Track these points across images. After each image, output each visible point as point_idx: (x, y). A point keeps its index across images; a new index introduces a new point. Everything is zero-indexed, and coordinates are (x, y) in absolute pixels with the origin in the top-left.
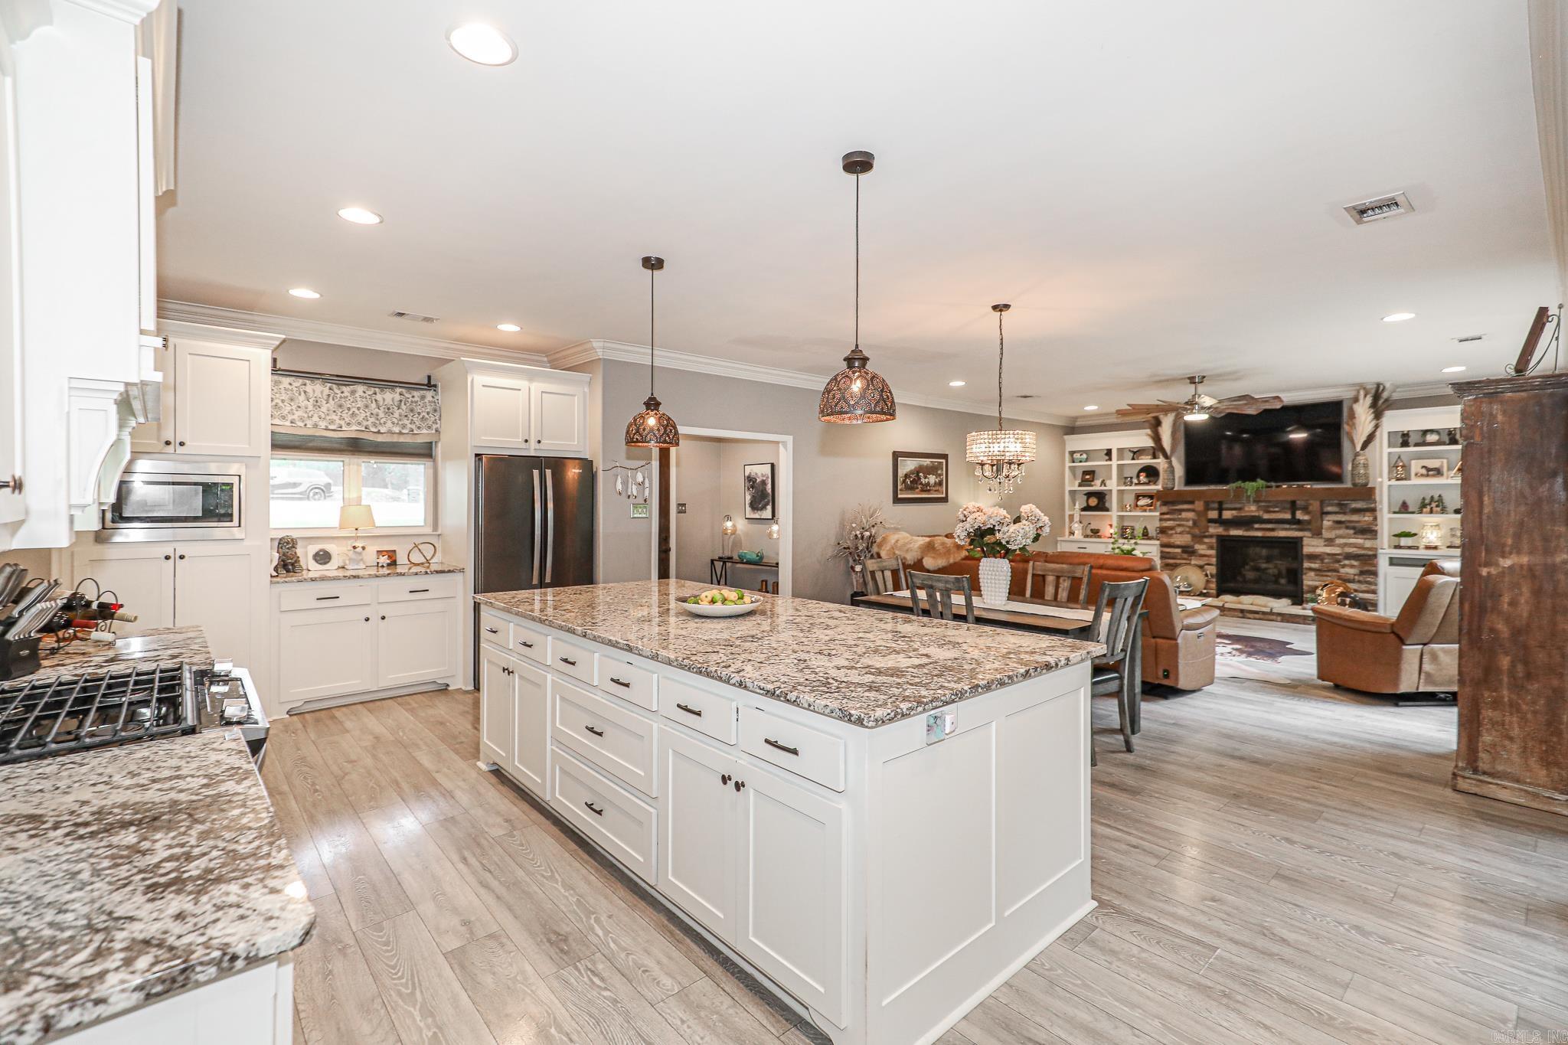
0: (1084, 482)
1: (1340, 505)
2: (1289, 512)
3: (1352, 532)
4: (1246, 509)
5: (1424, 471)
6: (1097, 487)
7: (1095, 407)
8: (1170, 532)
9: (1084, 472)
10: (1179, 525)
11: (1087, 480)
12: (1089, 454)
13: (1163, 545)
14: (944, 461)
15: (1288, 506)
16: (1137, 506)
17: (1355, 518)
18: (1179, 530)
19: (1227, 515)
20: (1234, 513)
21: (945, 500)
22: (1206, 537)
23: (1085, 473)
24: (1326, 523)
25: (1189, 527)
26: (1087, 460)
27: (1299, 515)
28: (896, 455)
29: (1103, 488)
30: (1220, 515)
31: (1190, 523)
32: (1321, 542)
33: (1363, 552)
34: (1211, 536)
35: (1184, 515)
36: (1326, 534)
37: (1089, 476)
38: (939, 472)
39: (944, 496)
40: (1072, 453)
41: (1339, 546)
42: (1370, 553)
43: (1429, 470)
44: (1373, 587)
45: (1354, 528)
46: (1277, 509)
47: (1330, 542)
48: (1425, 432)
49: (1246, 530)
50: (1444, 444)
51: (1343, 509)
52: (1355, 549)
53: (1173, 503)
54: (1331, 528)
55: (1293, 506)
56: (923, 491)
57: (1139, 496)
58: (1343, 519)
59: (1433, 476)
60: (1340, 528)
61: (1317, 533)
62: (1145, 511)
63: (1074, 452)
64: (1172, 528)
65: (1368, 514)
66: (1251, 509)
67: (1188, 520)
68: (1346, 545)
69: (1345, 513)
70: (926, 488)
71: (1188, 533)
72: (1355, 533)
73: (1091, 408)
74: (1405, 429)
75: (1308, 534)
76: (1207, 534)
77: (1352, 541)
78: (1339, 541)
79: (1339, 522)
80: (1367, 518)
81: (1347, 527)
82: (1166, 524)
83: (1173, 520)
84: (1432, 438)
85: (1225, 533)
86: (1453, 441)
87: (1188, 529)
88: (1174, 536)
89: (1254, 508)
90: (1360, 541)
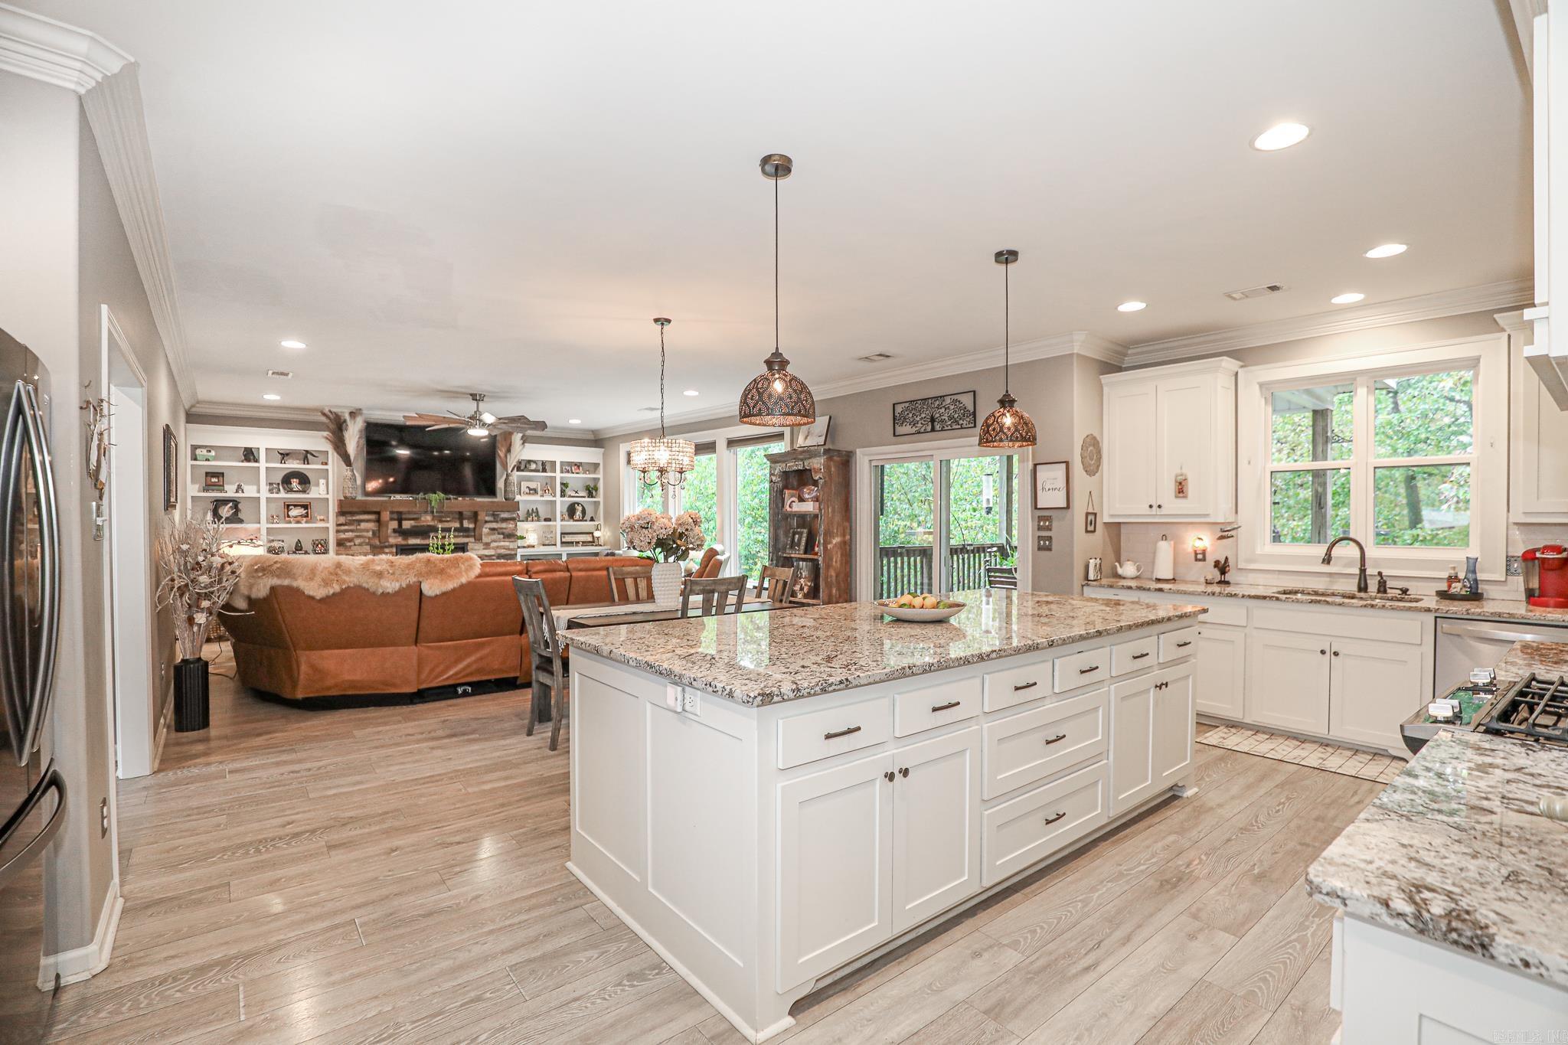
0: (208, 487)
1: (493, 515)
2: (458, 521)
3: (502, 536)
4: (423, 519)
5: (527, 490)
6: (230, 491)
7: (277, 398)
8: (348, 544)
9: (207, 474)
10: (358, 537)
11: (214, 485)
12: (222, 451)
15: (457, 516)
16: (288, 516)
17: (504, 525)
18: (357, 541)
19: (407, 525)
20: (412, 523)
22: (386, 547)
23: (211, 475)
24: (485, 530)
25: (369, 538)
26: (215, 458)
27: (466, 524)
28: (165, 433)
29: (240, 495)
30: (400, 525)
31: (370, 534)
32: (481, 546)
33: (509, 552)
34: (392, 546)
35: (363, 525)
36: (485, 539)
37: (215, 479)
40: (194, 448)
41: (493, 548)
42: (513, 552)
43: (530, 489)
45: (503, 534)
46: (448, 519)
47: (487, 545)
48: (529, 462)
49: (423, 539)
50: (538, 471)
51: (496, 518)
52: (503, 550)
53: (352, 513)
54: (488, 534)
55: (461, 516)
57: (288, 506)
58: (496, 527)
59: (533, 494)
60: (494, 534)
61: (479, 539)
62: (298, 522)
63: (201, 447)
64: (350, 540)
65: (512, 522)
66: (427, 520)
67: (368, 531)
68: (498, 547)
69: (497, 522)
71: (367, 544)
72: (504, 538)
73: (272, 398)
74: (520, 458)
75: (472, 540)
76: (387, 544)
77: (502, 544)
78: (494, 545)
79: (493, 529)
80: (511, 525)
81: (499, 534)
82: (342, 536)
83: (352, 531)
84: (533, 466)
85: (404, 543)
86: (544, 470)
87: (367, 541)
88: (353, 548)
89: (429, 518)
90: (507, 544)
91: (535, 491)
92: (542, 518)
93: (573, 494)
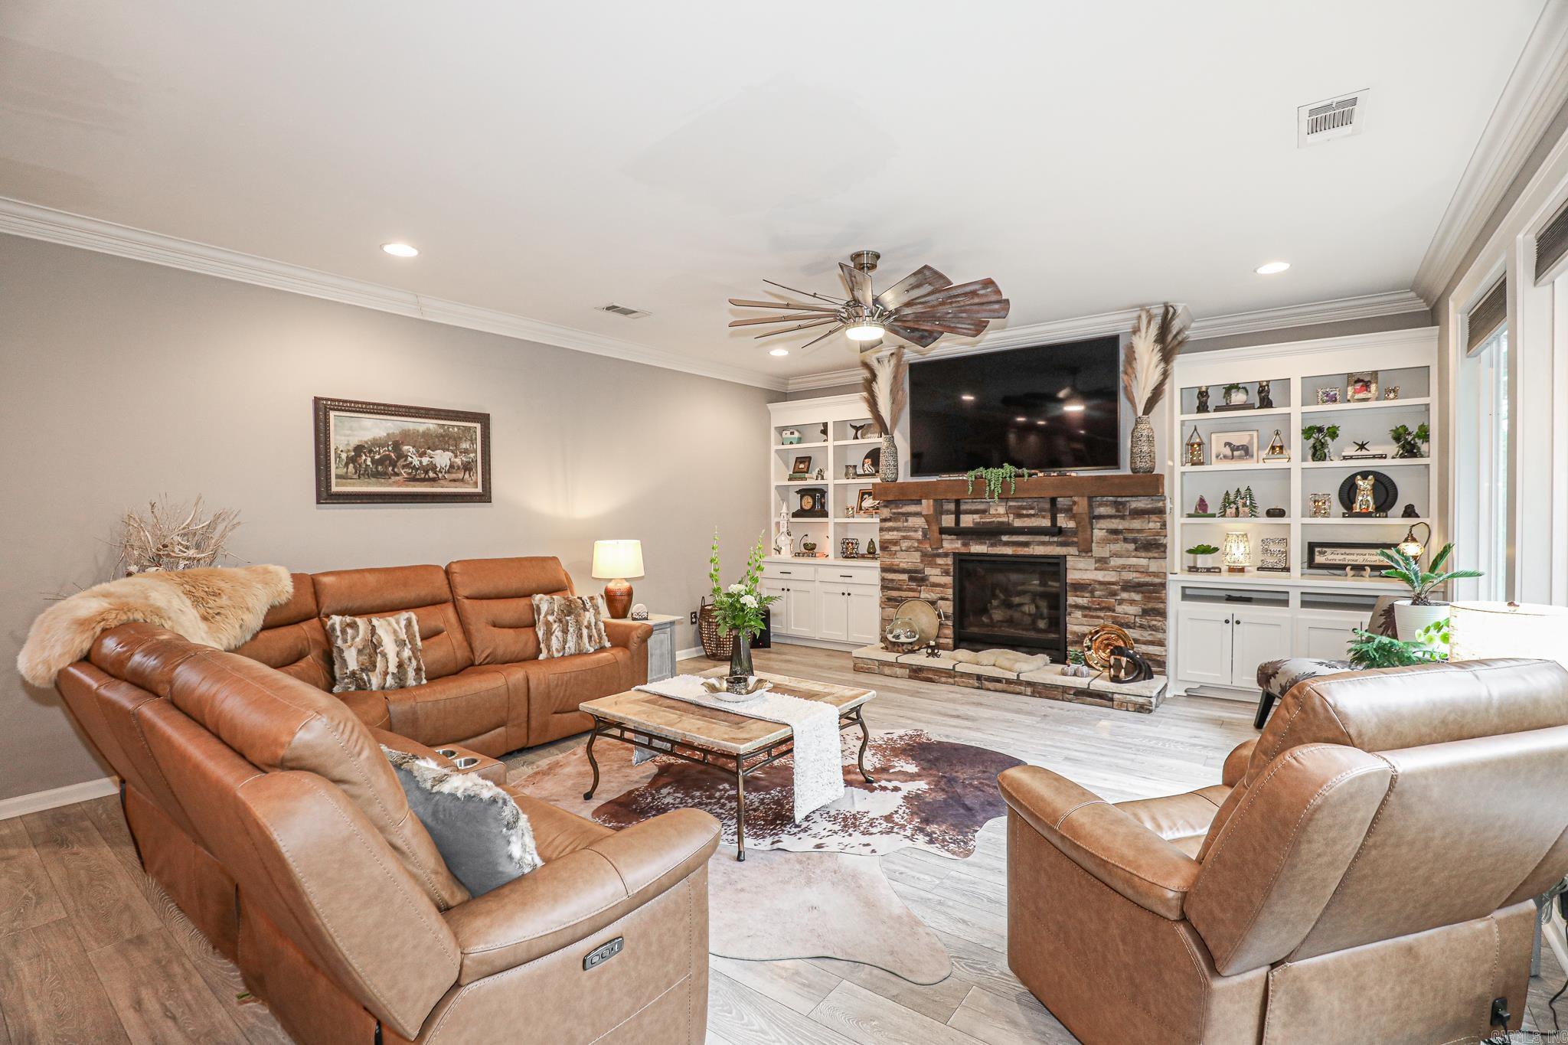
0: (797, 475)
1: (1116, 504)
2: (1049, 515)
3: (1132, 546)
4: (992, 511)
5: (1227, 451)
6: (811, 482)
8: (894, 548)
9: (796, 459)
10: (904, 538)
11: (801, 471)
12: (801, 432)
13: (884, 570)
14: (478, 426)
15: (1047, 506)
16: (861, 508)
17: (1136, 524)
18: (905, 544)
19: (967, 521)
20: (977, 518)
21: (484, 497)
22: (939, 555)
23: (799, 460)
24: (1098, 534)
25: (918, 541)
26: (800, 441)
27: (1063, 521)
28: (323, 409)
29: (820, 482)
30: (958, 521)
31: (919, 535)
32: (1090, 563)
33: (1148, 579)
34: (946, 555)
35: (911, 522)
36: (1098, 551)
37: (803, 464)
38: (465, 445)
39: (479, 490)
40: (781, 430)
41: (1115, 569)
42: (1157, 580)
43: (1234, 448)
44: (1160, 636)
45: (1135, 541)
46: (1032, 512)
47: (1102, 563)
48: (1230, 389)
49: (992, 545)
50: (1251, 407)
51: (1120, 511)
52: (1135, 575)
53: (895, 503)
54: (1105, 541)
55: (1053, 507)
56: (413, 479)
57: (863, 494)
58: (1120, 527)
59: (1240, 458)
60: (1116, 541)
61: (1086, 550)
62: (869, 516)
63: (785, 428)
64: (895, 543)
65: (1154, 517)
66: (999, 512)
67: (915, 530)
68: (1124, 567)
69: (1123, 517)
70: (428, 473)
71: (917, 550)
72: (1136, 549)
74: (1203, 383)
75: (1073, 550)
76: (941, 551)
77: (1133, 561)
78: (1115, 562)
79: (1115, 532)
80: (1153, 525)
81: (1125, 540)
82: (889, 536)
83: (897, 529)
84: (1238, 398)
85: (963, 550)
86: (1266, 403)
87: (916, 545)
88: (899, 554)
89: (1001, 510)
90: (1143, 562)
91: (1246, 451)
92: (1262, 510)
93: (1351, 451)
